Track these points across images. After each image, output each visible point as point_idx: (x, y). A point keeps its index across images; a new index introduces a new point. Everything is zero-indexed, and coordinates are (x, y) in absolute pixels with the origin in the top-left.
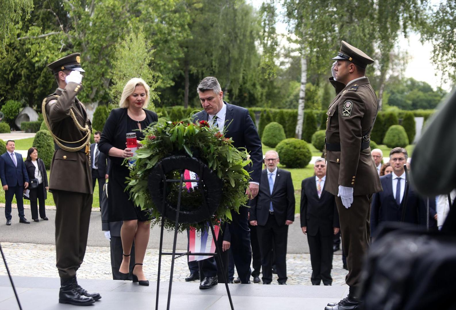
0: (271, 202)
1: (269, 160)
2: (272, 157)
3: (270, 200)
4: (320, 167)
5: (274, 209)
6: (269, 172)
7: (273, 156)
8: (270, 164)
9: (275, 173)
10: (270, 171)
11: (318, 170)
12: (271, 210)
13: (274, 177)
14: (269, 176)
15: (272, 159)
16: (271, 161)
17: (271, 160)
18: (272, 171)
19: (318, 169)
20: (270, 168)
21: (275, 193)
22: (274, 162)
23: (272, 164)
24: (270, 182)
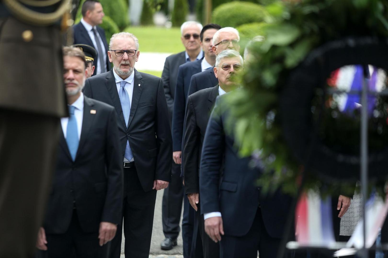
0: (128, 142)
1: (122, 52)
2: (127, 48)
3: (127, 138)
4: (232, 69)
5: (134, 157)
6: (118, 79)
7: (130, 44)
8: (123, 62)
9: (131, 80)
10: (121, 76)
11: (228, 75)
12: (129, 158)
13: (130, 89)
14: (119, 87)
15: (128, 52)
16: (126, 56)
17: (125, 53)
18: (124, 77)
19: (226, 72)
20: (122, 70)
21: (134, 124)
22: (131, 58)
23: (128, 62)
24: (122, 99)
